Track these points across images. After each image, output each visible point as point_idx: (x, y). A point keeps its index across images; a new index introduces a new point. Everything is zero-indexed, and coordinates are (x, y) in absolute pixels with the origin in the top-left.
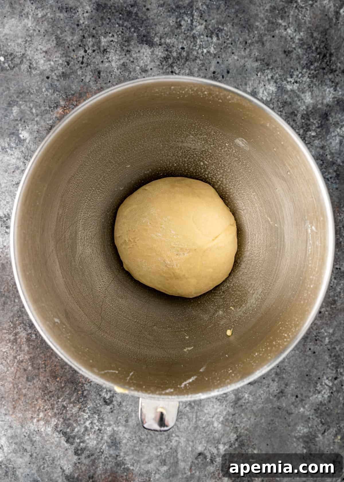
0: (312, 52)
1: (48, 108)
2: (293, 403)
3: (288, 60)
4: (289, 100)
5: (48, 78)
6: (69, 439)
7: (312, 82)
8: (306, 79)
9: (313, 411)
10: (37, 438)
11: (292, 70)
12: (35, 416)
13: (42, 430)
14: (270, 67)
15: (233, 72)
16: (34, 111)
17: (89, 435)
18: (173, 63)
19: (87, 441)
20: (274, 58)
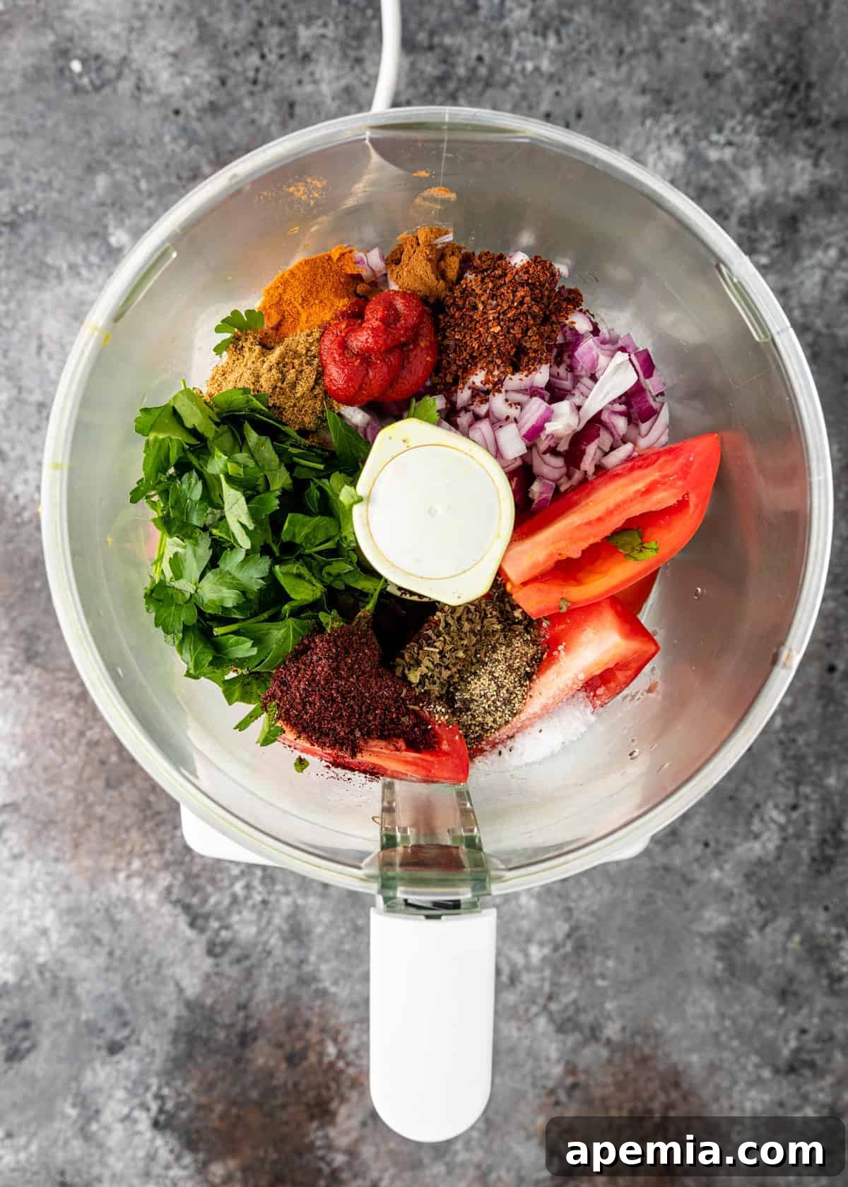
0: (769, 79)
1: (174, 180)
2: (697, 860)
3: (712, 92)
4: (713, 183)
5: (177, 112)
6: (196, 920)
7: (765, 144)
8: (752, 138)
9: (741, 879)
10: (124, 915)
11: (722, 117)
12: (123, 864)
13: (138, 896)
14: (674, 107)
15: (591, 115)
16: (143, 185)
17: (240, 913)
18: (457, 90)
19: (237, 927)
20: (682, 88)
